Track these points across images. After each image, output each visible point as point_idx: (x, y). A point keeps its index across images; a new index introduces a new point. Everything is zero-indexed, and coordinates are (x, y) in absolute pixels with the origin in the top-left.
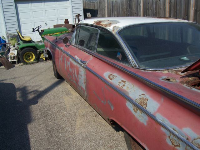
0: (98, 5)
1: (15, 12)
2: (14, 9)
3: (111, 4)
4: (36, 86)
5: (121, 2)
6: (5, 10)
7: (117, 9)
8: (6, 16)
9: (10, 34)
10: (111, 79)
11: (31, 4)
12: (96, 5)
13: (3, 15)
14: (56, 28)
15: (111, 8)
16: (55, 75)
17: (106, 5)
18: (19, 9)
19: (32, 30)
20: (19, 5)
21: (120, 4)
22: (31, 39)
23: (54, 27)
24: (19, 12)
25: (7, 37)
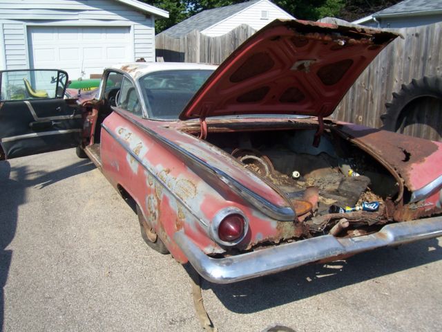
0: (186, 45)
1: (26, 47)
2: (25, 42)
3: (207, 44)
4: (42, 166)
5: (222, 42)
6: (7, 42)
7: (215, 53)
8: (8, 53)
9: (13, 87)
10: (120, 133)
11: (57, 34)
12: (182, 43)
13: (4, 51)
14: (93, 80)
15: (206, 50)
16: (77, 153)
17: (198, 44)
18: (34, 42)
19: (51, 80)
20: (35, 34)
21: (219, 44)
22: (47, 94)
23: (91, 78)
24: (34, 47)
25: (7, 91)
